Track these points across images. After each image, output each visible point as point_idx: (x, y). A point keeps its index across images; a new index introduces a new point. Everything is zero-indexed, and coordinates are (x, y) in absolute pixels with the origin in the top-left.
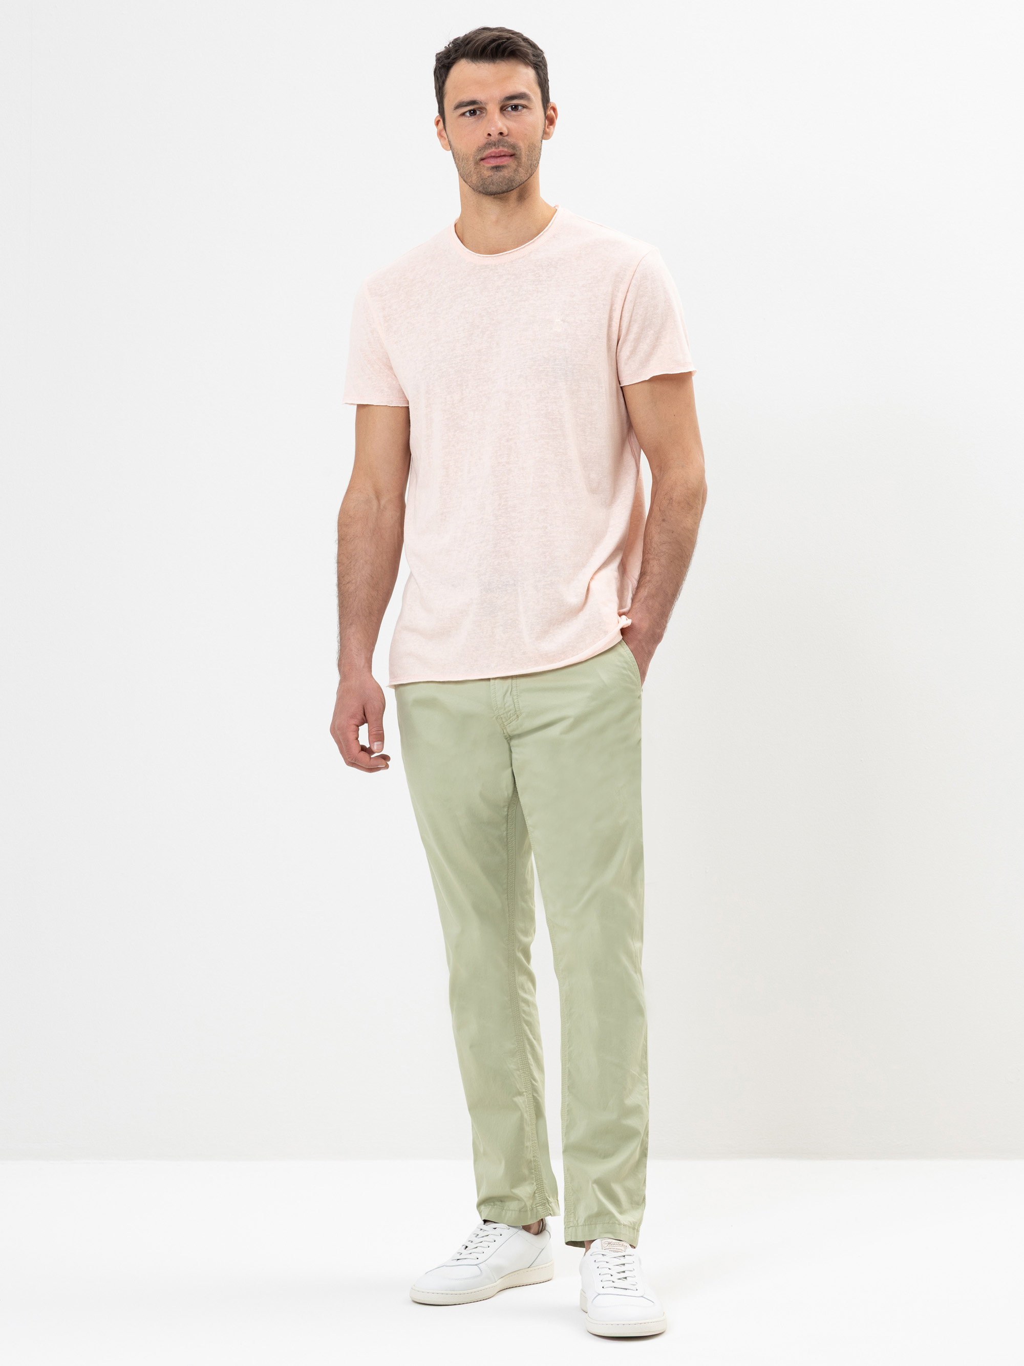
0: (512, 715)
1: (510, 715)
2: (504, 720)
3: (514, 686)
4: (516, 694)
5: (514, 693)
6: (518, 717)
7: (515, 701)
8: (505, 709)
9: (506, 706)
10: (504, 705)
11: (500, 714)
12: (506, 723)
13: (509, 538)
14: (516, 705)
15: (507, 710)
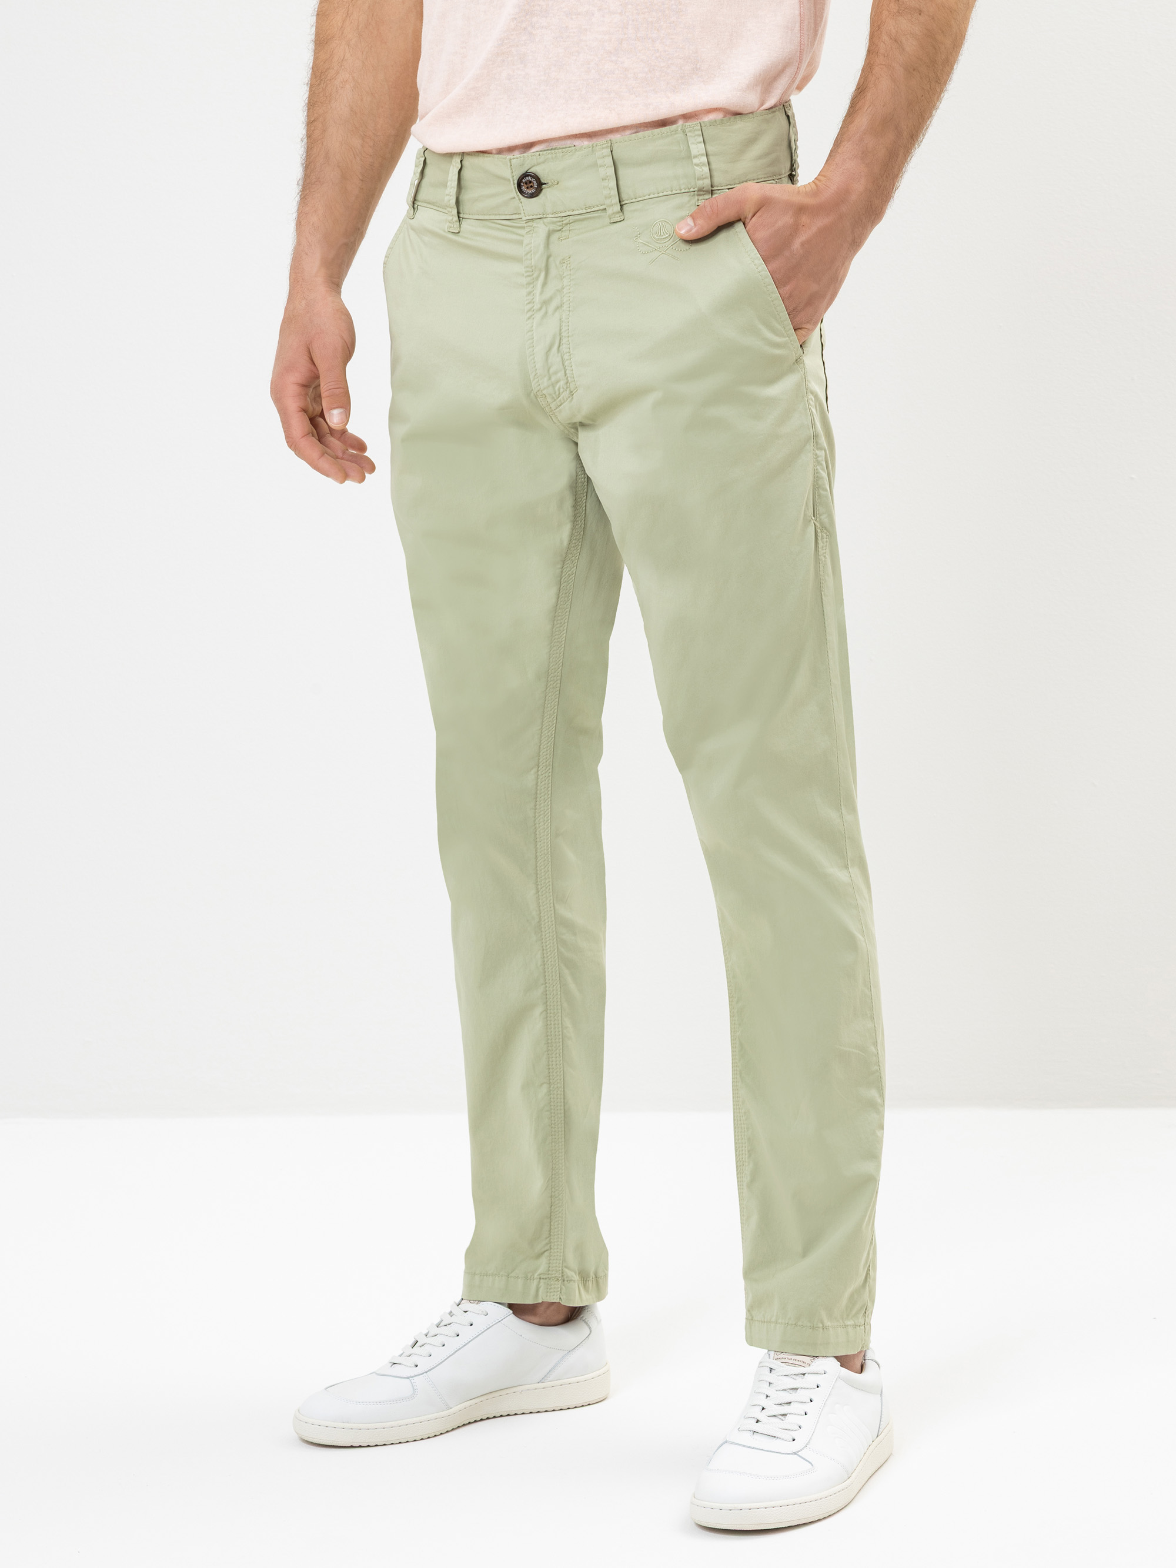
0: (561, 390)
1: (559, 390)
2: (549, 400)
3: (563, 334)
4: (568, 350)
5: (564, 347)
6: (572, 394)
7: (566, 363)
8: (550, 378)
9: (551, 371)
10: (549, 370)
11: (542, 387)
12: (553, 406)
13: (525, 29)
14: (567, 372)
15: (553, 379)
